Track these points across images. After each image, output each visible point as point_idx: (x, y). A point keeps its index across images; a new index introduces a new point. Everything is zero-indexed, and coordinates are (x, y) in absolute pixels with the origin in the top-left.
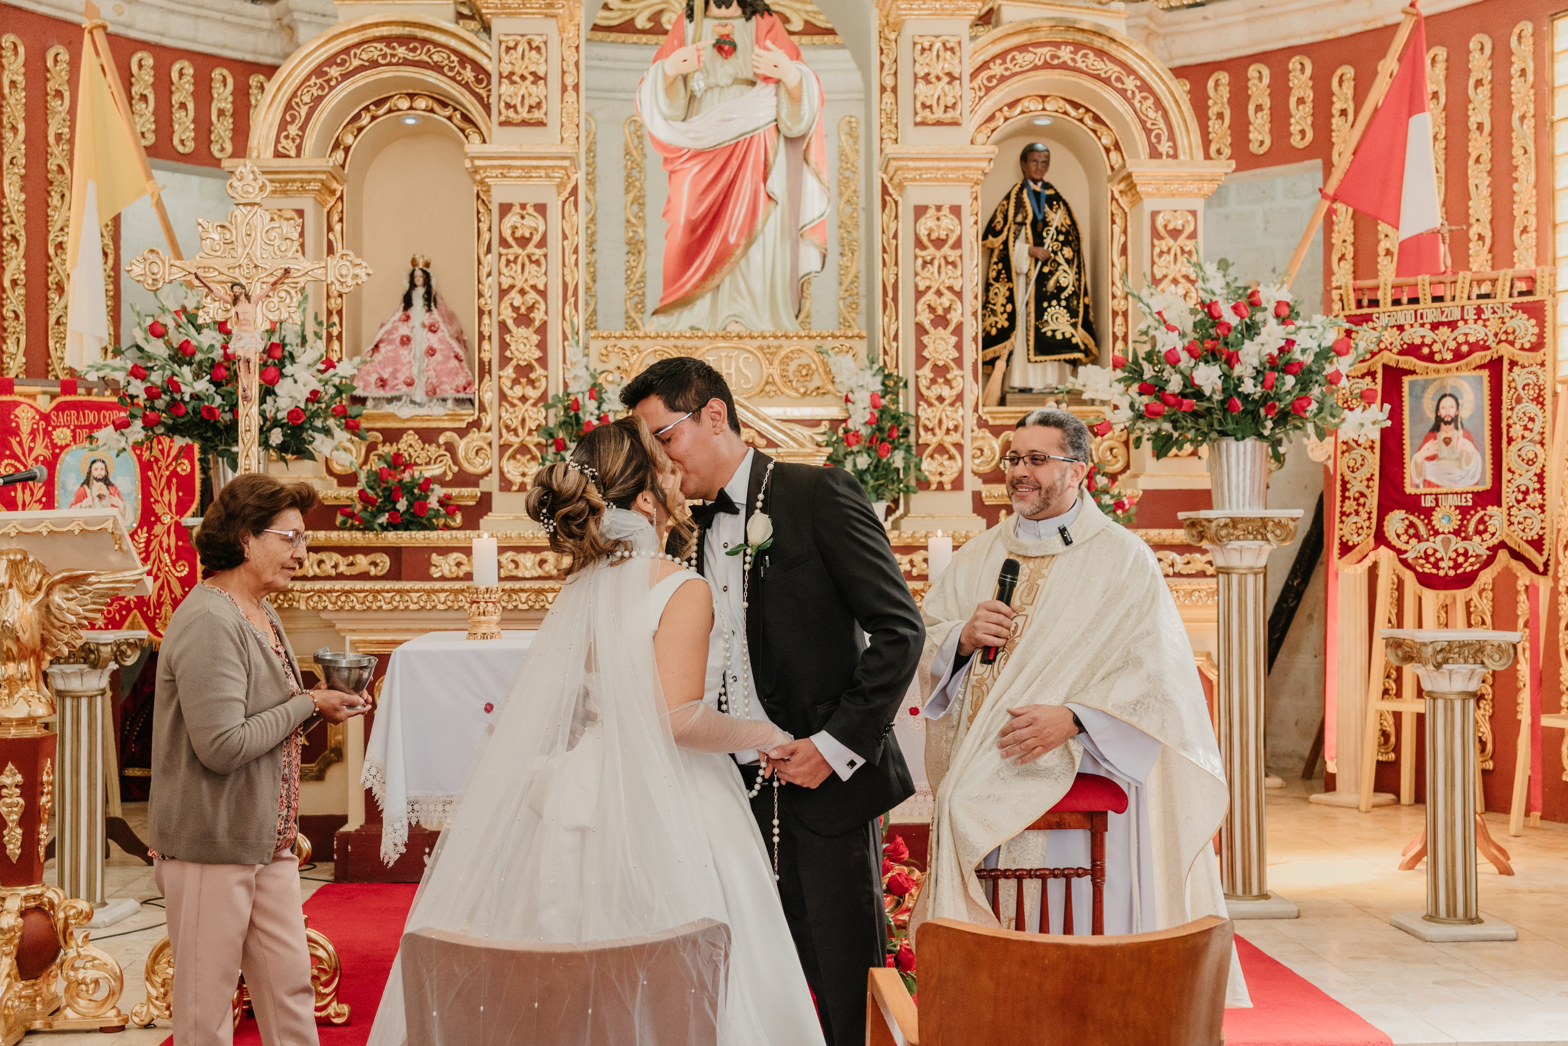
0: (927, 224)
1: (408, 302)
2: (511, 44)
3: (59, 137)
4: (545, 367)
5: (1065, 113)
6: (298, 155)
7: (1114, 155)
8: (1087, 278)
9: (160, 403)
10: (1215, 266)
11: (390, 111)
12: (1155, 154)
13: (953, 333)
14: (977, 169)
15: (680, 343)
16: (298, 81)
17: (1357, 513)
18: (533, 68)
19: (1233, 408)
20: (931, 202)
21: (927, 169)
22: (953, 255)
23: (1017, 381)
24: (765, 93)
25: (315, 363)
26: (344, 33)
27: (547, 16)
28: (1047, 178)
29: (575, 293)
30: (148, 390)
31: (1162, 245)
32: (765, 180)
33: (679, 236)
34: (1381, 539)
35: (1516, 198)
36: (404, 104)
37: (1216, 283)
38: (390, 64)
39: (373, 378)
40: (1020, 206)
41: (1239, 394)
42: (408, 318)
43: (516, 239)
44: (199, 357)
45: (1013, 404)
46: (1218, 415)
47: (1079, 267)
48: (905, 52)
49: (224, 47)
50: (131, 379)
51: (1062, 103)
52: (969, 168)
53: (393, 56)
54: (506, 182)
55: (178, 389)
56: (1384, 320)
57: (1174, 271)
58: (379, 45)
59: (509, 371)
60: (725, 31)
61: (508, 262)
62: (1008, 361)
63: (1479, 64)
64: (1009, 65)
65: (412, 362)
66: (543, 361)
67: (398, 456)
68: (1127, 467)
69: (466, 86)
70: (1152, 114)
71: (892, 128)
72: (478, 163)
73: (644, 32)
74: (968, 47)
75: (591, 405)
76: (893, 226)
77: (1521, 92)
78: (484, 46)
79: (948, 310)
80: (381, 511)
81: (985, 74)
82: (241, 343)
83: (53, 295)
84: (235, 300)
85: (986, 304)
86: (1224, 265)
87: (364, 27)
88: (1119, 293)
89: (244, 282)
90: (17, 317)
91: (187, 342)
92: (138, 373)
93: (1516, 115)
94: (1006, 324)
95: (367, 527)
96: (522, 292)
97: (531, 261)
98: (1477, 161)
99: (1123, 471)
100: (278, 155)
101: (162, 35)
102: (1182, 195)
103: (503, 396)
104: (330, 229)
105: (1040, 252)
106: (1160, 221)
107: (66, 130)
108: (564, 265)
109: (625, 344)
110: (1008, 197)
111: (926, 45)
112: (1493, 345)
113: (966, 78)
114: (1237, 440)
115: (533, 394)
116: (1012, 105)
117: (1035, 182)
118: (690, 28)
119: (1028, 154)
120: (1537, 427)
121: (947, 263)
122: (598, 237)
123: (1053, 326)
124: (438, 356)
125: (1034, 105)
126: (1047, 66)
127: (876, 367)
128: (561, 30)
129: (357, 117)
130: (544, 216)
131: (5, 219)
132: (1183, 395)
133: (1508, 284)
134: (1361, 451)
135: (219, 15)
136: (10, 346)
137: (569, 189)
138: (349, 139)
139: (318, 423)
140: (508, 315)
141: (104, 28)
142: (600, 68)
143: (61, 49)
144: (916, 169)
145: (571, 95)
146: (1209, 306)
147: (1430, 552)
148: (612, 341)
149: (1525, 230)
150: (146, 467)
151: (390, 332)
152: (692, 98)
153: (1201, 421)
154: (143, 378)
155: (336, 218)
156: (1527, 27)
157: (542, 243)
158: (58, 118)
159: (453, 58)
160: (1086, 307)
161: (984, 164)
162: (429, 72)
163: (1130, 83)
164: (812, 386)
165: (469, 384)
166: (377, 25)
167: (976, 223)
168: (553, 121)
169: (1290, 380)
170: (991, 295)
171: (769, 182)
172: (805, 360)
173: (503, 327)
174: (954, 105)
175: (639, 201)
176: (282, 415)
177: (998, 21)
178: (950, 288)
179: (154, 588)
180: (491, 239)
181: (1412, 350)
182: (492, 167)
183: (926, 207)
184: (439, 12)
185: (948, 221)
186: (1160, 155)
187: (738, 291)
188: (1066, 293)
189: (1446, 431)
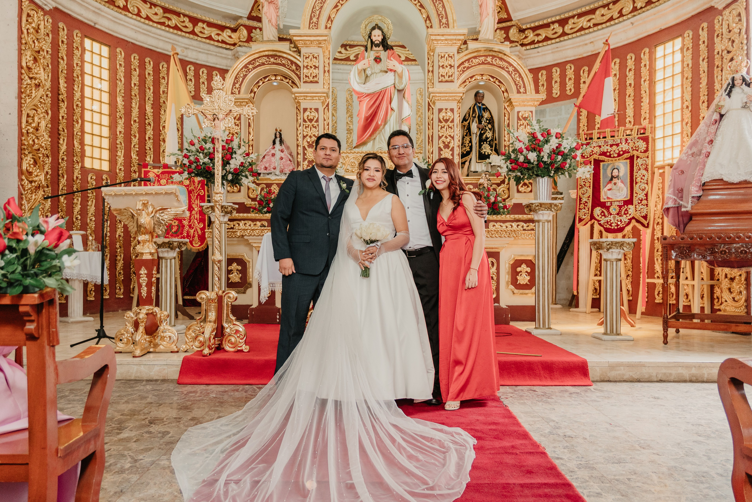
0: (442, 114)
1: (274, 143)
2: (307, 56)
3: (164, 92)
5: (489, 80)
6: (239, 93)
7: (505, 94)
8: (497, 135)
9: (193, 166)
10: (536, 122)
11: (269, 80)
12: (519, 92)
13: (450, 150)
14: (459, 96)
16: (239, 69)
17: (584, 208)
18: (314, 64)
19: (541, 166)
20: (444, 107)
21: (443, 96)
22: (451, 125)
23: (473, 169)
24: (391, 75)
25: (243, 153)
26: (254, 54)
27: (319, 47)
28: (483, 102)
30: (189, 162)
31: (521, 122)
32: (390, 103)
33: (362, 122)
34: (592, 217)
35: (642, 108)
36: (273, 78)
37: (537, 127)
38: (269, 64)
39: (263, 167)
40: (474, 111)
41: (543, 162)
42: (274, 148)
43: (308, 120)
44: (205, 151)
46: (535, 169)
47: (493, 131)
48: (436, 59)
49: (217, 64)
50: (184, 158)
51: (488, 76)
52: (457, 96)
53: (269, 61)
54: (305, 101)
55: (199, 161)
56: (594, 144)
57: (524, 131)
58: (265, 58)
59: (306, 162)
60: (378, 55)
61: (306, 127)
62: (470, 162)
63: (630, 64)
64: (470, 63)
65: (276, 162)
67: (270, 190)
68: (509, 197)
69: (293, 71)
70: (518, 79)
71: (432, 84)
72: (296, 95)
73: (353, 61)
74: (457, 57)
76: (432, 116)
77: (644, 72)
78: (298, 58)
79: (449, 143)
80: (265, 207)
81: (462, 66)
82: (216, 133)
83: (162, 143)
84: (214, 120)
85: (463, 144)
86: (539, 121)
87: (261, 52)
88: (506, 139)
89: (217, 114)
90: (150, 149)
91: (202, 146)
92: (186, 156)
93: (642, 80)
94: (469, 150)
95: (260, 213)
96: (311, 136)
97: (313, 127)
98: (629, 96)
99: (507, 198)
100: (233, 93)
101: (197, 60)
102: (527, 106)
104: (249, 119)
105: (480, 126)
106: (520, 114)
107: (166, 90)
108: (324, 129)
109: (345, 154)
110: (470, 109)
111: (443, 55)
112: (631, 151)
113: (456, 67)
114: (542, 177)
116: (471, 77)
117: (479, 103)
118: (366, 54)
119: (477, 94)
120: (645, 178)
121: (449, 127)
122: (338, 128)
123: (484, 150)
124: (284, 160)
125: (479, 77)
126: (483, 63)
127: (425, 161)
128: (324, 52)
129: (258, 82)
130: (318, 112)
131: (146, 117)
132: (524, 162)
133: (636, 131)
134: (586, 188)
135: (215, 53)
136: (148, 158)
137: (326, 104)
138: (255, 90)
139: (244, 174)
140: (306, 144)
141: (178, 54)
142: (339, 72)
143: (164, 63)
144: (439, 96)
145: (327, 74)
146: (533, 134)
147: (609, 221)
149: (645, 119)
150: (190, 192)
151: (268, 152)
152: (367, 77)
153: (530, 171)
154: (188, 158)
156: (647, 50)
157: (317, 121)
158: (163, 85)
159: (289, 62)
160: (496, 144)
161: (461, 95)
162: (281, 67)
163: (511, 69)
165: (294, 168)
166: (264, 51)
167: (459, 116)
168: (321, 81)
169: (560, 157)
170: (464, 140)
171: (392, 104)
173: (304, 147)
174: (452, 76)
175: (351, 116)
176: (232, 170)
177: (467, 49)
178: (450, 136)
179: (192, 231)
180: (301, 121)
181: (604, 154)
182: (301, 96)
183: (442, 109)
184: (284, 47)
185: (449, 114)
186: (521, 93)
187: (382, 140)
188: (489, 140)
189: (615, 180)
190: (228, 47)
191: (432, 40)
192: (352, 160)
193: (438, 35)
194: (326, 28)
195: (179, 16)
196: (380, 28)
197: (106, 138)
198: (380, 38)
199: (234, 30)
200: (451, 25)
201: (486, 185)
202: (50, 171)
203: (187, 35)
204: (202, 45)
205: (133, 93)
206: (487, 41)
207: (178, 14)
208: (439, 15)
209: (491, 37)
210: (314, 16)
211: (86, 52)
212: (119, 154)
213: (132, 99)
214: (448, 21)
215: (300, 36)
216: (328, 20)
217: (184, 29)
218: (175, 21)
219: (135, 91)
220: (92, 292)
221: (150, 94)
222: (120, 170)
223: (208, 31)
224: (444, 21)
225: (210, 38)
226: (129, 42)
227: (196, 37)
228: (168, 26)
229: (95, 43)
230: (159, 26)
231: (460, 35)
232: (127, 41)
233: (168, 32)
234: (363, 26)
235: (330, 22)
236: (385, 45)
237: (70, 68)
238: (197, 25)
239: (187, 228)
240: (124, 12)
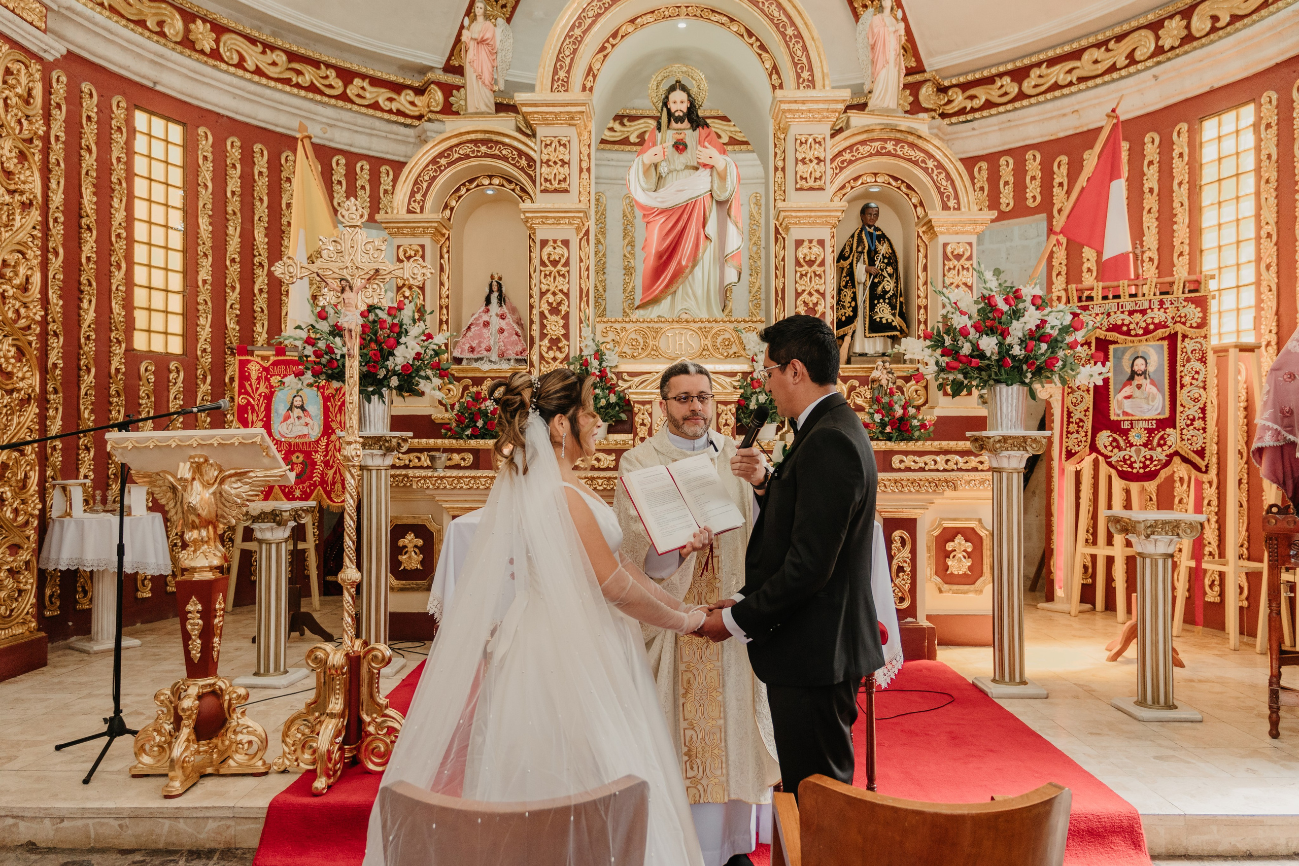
0: (803, 251)
1: (488, 301)
2: (548, 142)
3: (288, 205)
4: (568, 340)
5: (889, 184)
6: (422, 212)
7: (919, 209)
8: (901, 285)
10: (991, 273)
11: (478, 186)
12: (945, 207)
14: (835, 217)
15: (650, 325)
16: (421, 167)
17: (1078, 432)
18: (561, 157)
20: (806, 238)
21: (803, 217)
22: (819, 270)
23: (858, 349)
24: (704, 173)
25: (420, 336)
26: (449, 138)
27: (570, 125)
28: (877, 224)
29: (587, 295)
30: (315, 352)
31: (950, 264)
32: (704, 227)
33: (651, 261)
34: (1093, 448)
35: (1176, 234)
36: (486, 182)
37: (994, 285)
38: (477, 156)
39: (467, 347)
40: (860, 241)
42: (488, 311)
43: (550, 261)
45: (856, 363)
46: (995, 369)
47: (897, 279)
48: (790, 146)
49: (387, 153)
50: (306, 345)
51: (887, 178)
52: (830, 216)
53: (478, 151)
54: (545, 227)
55: (334, 351)
56: (1097, 309)
57: (957, 280)
58: (470, 145)
59: (546, 342)
60: (680, 137)
61: (546, 275)
62: (852, 337)
63: (1151, 151)
64: (854, 153)
65: (490, 337)
66: (566, 336)
67: (478, 393)
68: (926, 402)
69: (522, 169)
70: (944, 183)
71: (782, 192)
72: (528, 214)
74: (830, 142)
75: (595, 363)
76: (782, 253)
77: (1180, 169)
78: (532, 145)
79: (816, 304)
80: (468, 427)
81: (840, 159)
82: (347, 319)
83: (284, 298)
84: (343, 290)
85: (839, 301)
86: (997, 272)
87: (461, 134)
88: (922, 295)
89: (349, 278)
90: (262, 311)
91: (340, 323)
92: (311, 341)
93: (1176, 182)
94: (851, 314)
95: (457, 436)
96: (554, 294)
97: (560, 275)
98: (1149, 211)
99: (924, 404)
100: (409, 211)
101: (350, 145)
102: (963, 233)
103: (542, 357)
104: (442, 257)
105: (873, 270)
106: (949, 249)
107: (292, 202)
108: (580, 278)
109: (618, 326)
110: (852, 236)
111: (803, 140)
112: (1171, 325)
113: (828, 161)
114: (1007, 385)
115: (561, 356)
116: (856, 179)
117: (870, 227)
118: (659, 135)
119: (865, 210)
120: (1200, 377)
121: (816, 275)
122: (607, 265)
123: (880, 315)
124: (505, 333)
125: (870, 179)
126: (878, 153)
128: (580, 135)
129: (458, 189)
130: (568, 247)
131: (256, 253)
132: (971, 356)
133: (1182, 286)
134: (1080, 392)
135: (383, 134)
136: (258, 328)
137: (583, 232)
138: (453, 203)
139: (422, 373)
140: (545, 308)
141: (310, 138)
142: (608, 166)
143: (290, 153)
144: (797, 217)
145: (585, 175)
146: (988, 298)
147: (1127, 457)
148: (610, 324)
149: (1181, 254)
150: (326, 399)
151: (477, 319)
152: (660, 178)
153: (983, 374)
154: (313, 345)
155: (445, 250)
156: (1184, 126)
157: (567, 264)
158: (287, 193)
159: (515, 152)
160: (901, 303)
161: (839, 214)
162: (501, 162)
163: (931, 164)
164: (731, 352)
165: (524, 350)
166: (468, 133)
168: (574, 189)
170: (842, 296)
171: (706, 228)
172: (727, 336)
173: (542, 315)
174: (821, 178)
175: (632, 244)
176: (398, 368)
177: (848, 126)
178: (817, 291)
179: (330, 473)
180: (536, 262)
181: (1116, 328)
182: (537, 217)
183: (802, 241)
184: (505, 124)
185: (816, 250)
186: (949, 208)
187: (687, 294)
188: (888, 295)
189: (1138, 380)
190: (409, 121)
191: (784, 111)
192: (633, 336)
193: (796, 102)
194: (584, 89)
195: (318, 68)
196: (684, 88)
197: (178, 293)
198: (684, 107)
199: (420, 91)
200: (819, 83)
201: (884, 382)
202: (60, 362)
203: (333, 101)
204: (360, 120)
205: (229, 210)
206: (886, 112)
207: (316, 64)
208: (796, 64)
209: (893, 105)
210: (562, 67)
211: (138, 135)
212: (202, 321)
213: (228, 220)
214: (812, 75)
215: (535, 105)
216: (588, 75)
217: (328, 91)
218: (309, 75)
219: (234, 205)
220: (146, 582)
221: (261, 210)
222: (204, 351)
223: (372, 94)
224: (805, 75)
225: (375, 106)
226: (223, 116)
227: (349, 106)
228: (298, 86)
229: (155, 119)
230: (279, 86)
231: (837, 102)
232: (218, 114)
233: (296, 95)
234: (653, 84)
235: (590, 78)
236: (694, 118)
237: (104, 167)
238: (351, 82)
239: (320, 467)
240: (211, 61)
